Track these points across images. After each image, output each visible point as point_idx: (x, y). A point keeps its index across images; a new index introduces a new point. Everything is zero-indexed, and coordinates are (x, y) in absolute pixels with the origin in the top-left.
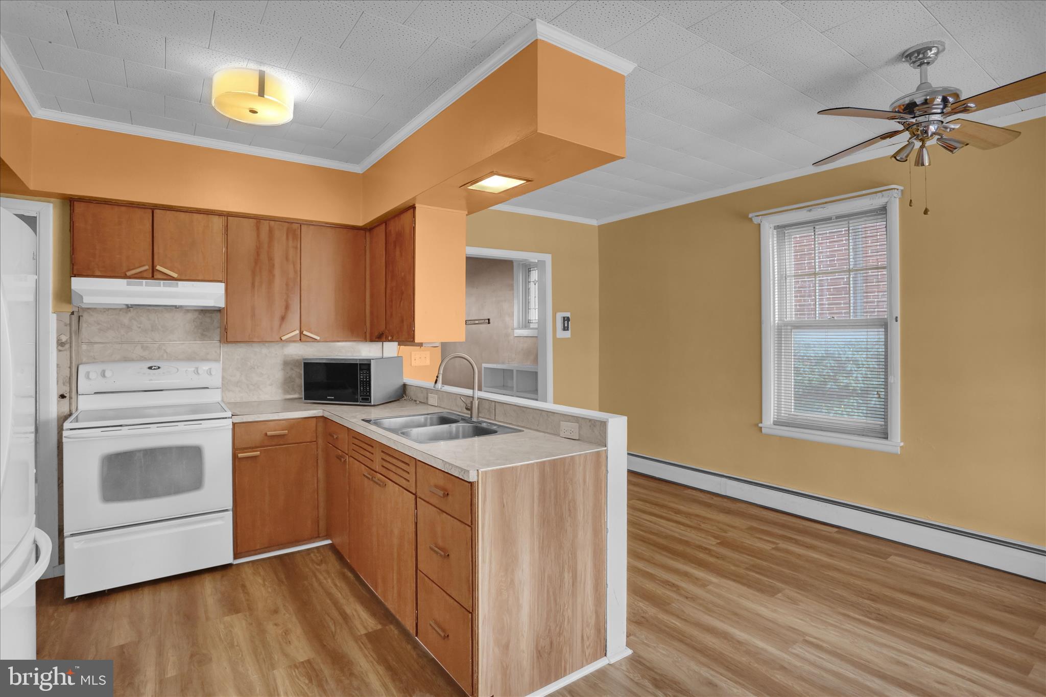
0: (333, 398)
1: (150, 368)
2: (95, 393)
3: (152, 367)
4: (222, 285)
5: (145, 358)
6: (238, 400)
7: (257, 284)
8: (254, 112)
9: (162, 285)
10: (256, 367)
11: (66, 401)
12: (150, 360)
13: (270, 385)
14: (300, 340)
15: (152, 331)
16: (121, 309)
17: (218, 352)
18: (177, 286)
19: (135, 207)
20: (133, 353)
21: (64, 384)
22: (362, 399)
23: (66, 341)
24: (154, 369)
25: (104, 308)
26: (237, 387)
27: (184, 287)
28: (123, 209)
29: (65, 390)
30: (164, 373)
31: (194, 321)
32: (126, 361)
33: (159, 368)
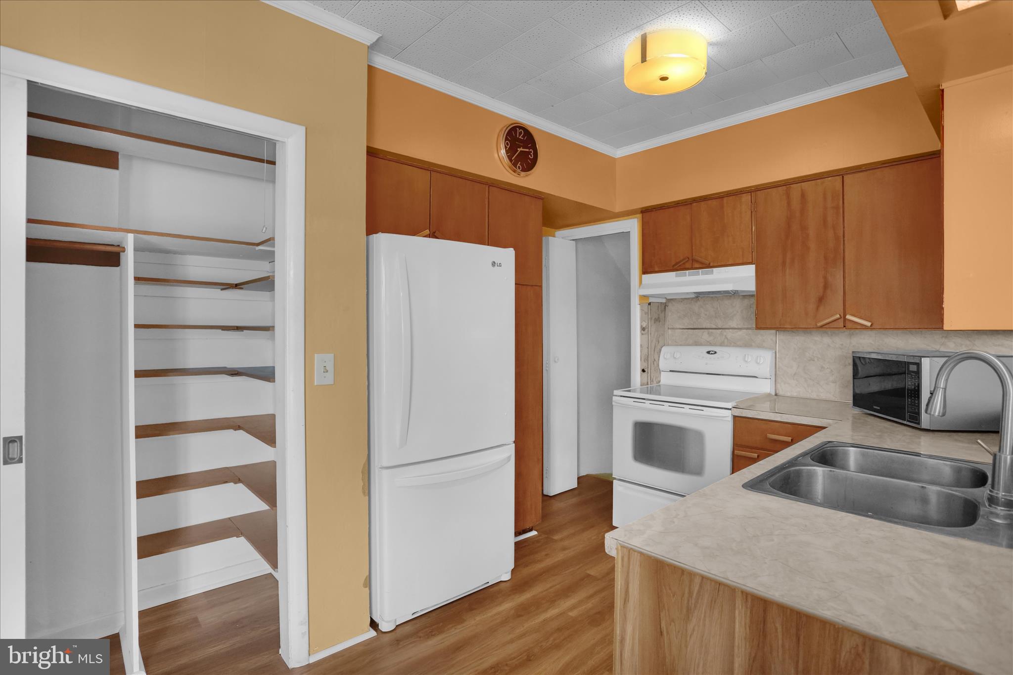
0: (879, 408)
1: (708, 352)
2: (671, 371)
3: (710, 351)
4: (753, 267)
5: (710, 343)
6: (795, 394)
7: (788, 261)
8: (664, 79)
9: (700, 274)
10: (816, 360)
11: (645, 374)
12: (711, 345)
13: (833, 383)
14: (844, 326)
15: (716, 317)
16: (692, 299)
17: (774, 339)
18: (712, 273)
19: (680, 206)
20: (701, 338)
21: (645, 361)
22: (910, 417)
23: (646, 326)
24: (712, 354)
25: (682, 298)
26: (794, 379)
27: (720, 273)
28: (672, 210)
29: (645, 366)
30: (718, 358)
31: (750, 307)
32: (696, 345)
33: (715, 353)
